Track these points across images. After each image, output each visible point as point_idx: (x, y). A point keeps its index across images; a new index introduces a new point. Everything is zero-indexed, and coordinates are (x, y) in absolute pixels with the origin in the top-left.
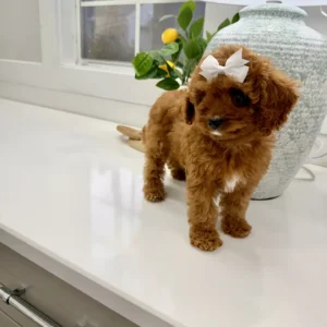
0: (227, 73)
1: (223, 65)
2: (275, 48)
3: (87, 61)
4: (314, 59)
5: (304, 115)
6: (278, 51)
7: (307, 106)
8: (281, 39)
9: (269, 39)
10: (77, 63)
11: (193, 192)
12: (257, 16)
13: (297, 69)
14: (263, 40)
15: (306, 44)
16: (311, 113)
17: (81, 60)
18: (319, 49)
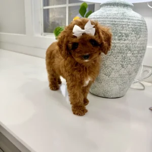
0: (87, 33)
1: (83, 29)
2: (112, 21)
3: (46, 33)
4: (133, 27)
5: (128, 55)
6: (114, 23)
7: (130, 50)
8: (115, 17)
9: (109, 17)
10: (42, 35)
11: (71, 89)
12: (106, 7)
13: (123, 32)
14: (106, 18)
15: (129, 19)
16: (133, 54)
17: (43, 33)
18: (136, 21)
